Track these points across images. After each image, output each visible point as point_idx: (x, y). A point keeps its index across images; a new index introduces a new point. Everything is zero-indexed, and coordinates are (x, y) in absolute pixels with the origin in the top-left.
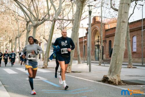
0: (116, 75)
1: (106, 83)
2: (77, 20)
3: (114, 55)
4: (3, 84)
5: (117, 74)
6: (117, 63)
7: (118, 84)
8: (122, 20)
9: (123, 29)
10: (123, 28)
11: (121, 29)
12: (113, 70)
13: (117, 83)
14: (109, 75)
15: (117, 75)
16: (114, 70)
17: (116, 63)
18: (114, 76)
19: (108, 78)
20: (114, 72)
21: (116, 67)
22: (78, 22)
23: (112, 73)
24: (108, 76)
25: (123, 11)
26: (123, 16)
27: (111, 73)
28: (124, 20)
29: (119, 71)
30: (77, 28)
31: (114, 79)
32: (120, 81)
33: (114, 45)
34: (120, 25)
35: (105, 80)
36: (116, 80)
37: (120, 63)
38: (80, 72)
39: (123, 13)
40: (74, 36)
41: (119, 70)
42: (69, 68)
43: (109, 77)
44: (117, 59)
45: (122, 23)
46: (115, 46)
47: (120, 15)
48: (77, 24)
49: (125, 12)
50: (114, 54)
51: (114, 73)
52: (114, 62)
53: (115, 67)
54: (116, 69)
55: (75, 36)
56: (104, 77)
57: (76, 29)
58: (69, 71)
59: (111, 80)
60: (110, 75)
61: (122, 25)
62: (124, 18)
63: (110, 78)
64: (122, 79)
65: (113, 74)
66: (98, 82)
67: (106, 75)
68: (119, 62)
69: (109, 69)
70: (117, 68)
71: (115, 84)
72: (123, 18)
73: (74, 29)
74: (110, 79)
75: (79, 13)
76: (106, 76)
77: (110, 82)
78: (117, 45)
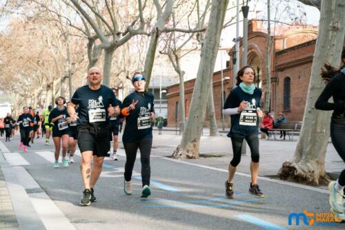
0: (313, 162)
1: (291, 181)
2: (215, 31)
3: (310, 112)
4: (43, 186)
5: (316, 157)
6: (318, 130)
7: (320, 183)
8: (331, 25)
9: (334, 48)
10: (334, 45)
11: (328, 47)
12: (307, 148)
13: (317, 181)
14: (297, 162)
15: (317, 160)
16: (310, 149)
17: (314, 132)
18: (309, 164)
19: (294, 169)
20: (310, 153)
21: (313, 142)
22: (216, 34)
23: (304, 157)
24: (294, 164)
25: (334, 3)
26: (334, 14)
27: (301, 157)
28: (336, 25)
29: (322, 151)
30: (213, 49)
31: (310, 172)
32: (323, 175)
33: (310, 86)
34: (327, 36)
35: (288, 173)
36: (313, 172)
37: (324, 131)
38: (220, 156)
39: (333, 7)
40: (205, 70)
41: (323, 148)
42: (195, 145)
43: (297, 167)
44: (316, 123)
45: (331, 33)
46: (311, 89)
47: (327, 11)
48: (213, 39)
49: (340, 5)
50: (309, 109)
51: (309, 156)
52: (311, 130)
53: (311, 141)
54: (314, 145)
55: (209, 70)
56: (283, 167)
57: (211, 51)
58: (193, 153)
59: (303, 173)
60: (299, 161)
61: (332, 36)
62: (336, 20)
63: (300, 168)
64: (328, 171)
65: (306, 157)
66: (268, 179)
67: (288, 161)
68: (322, 128)
69: (298, 147)
70: (317, 143)
71: (312, 184)
72: (333, 20)
73: (207, 51)
74: (299, 171)
75: (219, 14)
76: (291, 164)
77: (300, 179)
78: (319, 87)
